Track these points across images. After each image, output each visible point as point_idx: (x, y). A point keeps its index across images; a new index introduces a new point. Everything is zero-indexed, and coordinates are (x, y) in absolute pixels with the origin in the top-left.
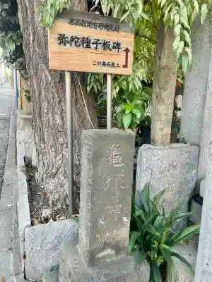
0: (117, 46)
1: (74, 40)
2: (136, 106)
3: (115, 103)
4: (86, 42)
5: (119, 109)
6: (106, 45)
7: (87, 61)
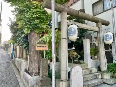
0: (45, 46)
1: (39, 46)
2: (49, 55)
3: (46, 55)
4: (41, 46)
5: (46, 56)
6: (44, 46)
7: (41, 49)
